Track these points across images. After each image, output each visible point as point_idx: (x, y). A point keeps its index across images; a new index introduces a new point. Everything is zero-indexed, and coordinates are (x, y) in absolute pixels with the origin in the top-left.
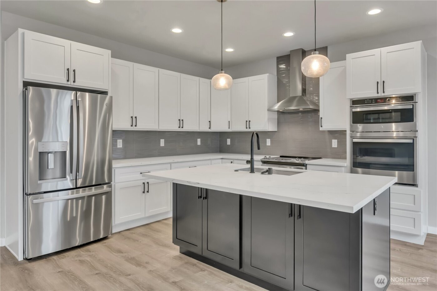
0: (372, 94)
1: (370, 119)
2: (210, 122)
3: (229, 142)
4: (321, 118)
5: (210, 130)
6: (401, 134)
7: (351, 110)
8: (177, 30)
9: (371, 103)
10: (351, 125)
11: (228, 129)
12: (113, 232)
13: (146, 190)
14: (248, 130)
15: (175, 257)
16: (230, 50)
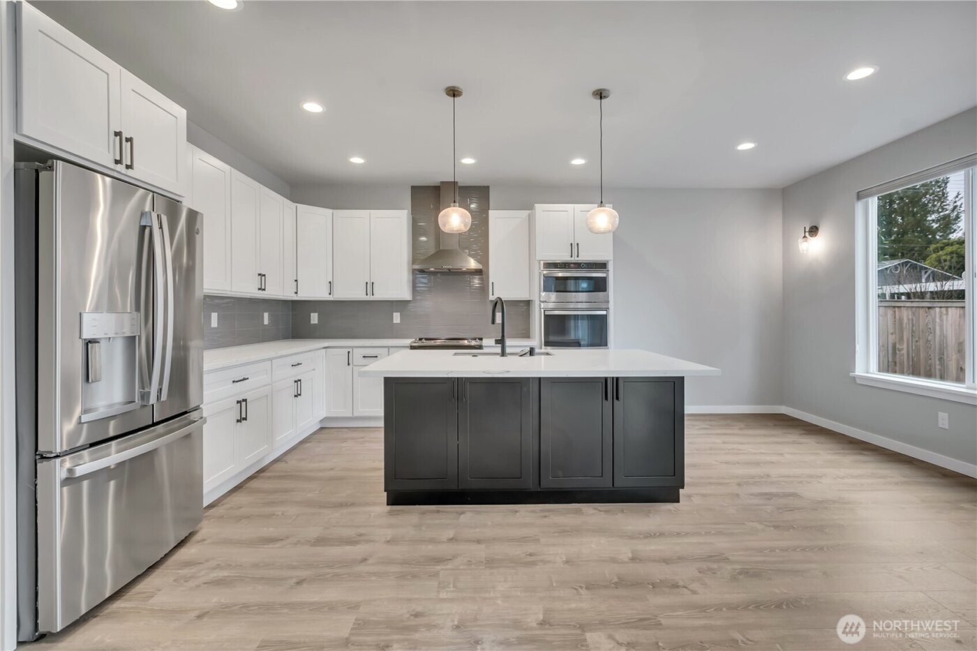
0: (564, 257)
2: (296, 281)
3: (314, 318)
5: (296, 298)
7: (544, 273)
9: (565, 268)
11: (328, 296)
13: (244, 416)
14: (370, 298)
15: (390, 513)
16: (357, 160)
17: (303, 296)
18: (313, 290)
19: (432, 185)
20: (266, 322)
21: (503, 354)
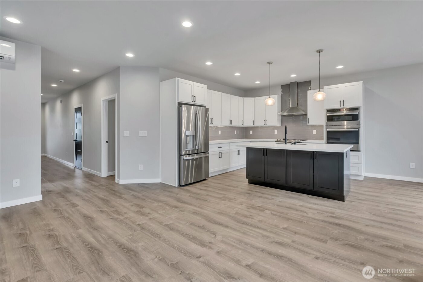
0: (337, 106)
1: (335, 119)
2: (243, 121)
3: (251, 132)
4: (309, 119)
5: (243, 126)
6: (349, 127)
7: (326, 115)
8: (237, 74)
9: (337, 111)
10: (326, 122)
11: (253, 125)
12: (209, 176)
13: (221, 156)
14: (265, 125)
15: (249, 185)
16: (258, 82)
17: (245, 125)
18: (248, 123)
19: (287, 84)
20: (236, 133)
21: (286, 144)
